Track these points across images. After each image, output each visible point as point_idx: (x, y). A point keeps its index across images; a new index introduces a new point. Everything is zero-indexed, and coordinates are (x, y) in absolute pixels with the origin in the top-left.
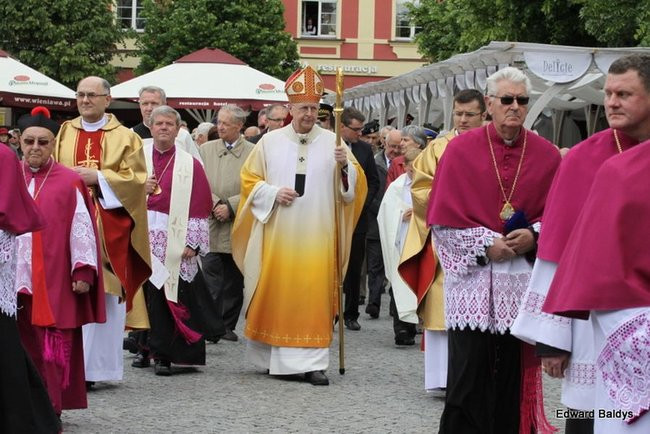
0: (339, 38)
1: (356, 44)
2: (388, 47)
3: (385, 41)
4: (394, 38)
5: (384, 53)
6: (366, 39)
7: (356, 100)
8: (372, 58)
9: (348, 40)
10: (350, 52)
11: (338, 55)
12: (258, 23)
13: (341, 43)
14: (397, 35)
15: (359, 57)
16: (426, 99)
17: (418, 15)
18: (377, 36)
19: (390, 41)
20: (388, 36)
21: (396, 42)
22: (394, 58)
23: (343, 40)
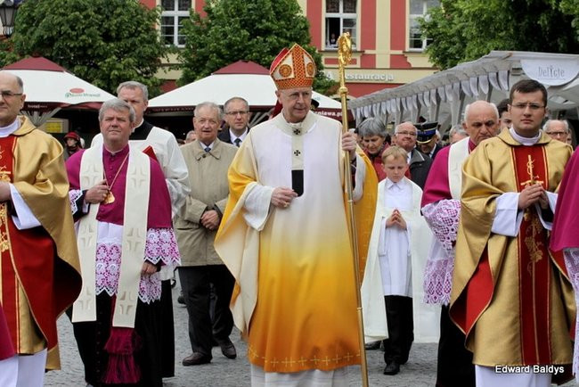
0: (359, 49)
1: (375, 55)
2: (403, 57)
3: (400, 52)
4: (408, 49)
5: (399, 63)
6: (383, 50)
7: (374, 105)
8: (389, 67)
9: (368, 52)
10: (369, 63)
11: (358, 65)
12: (286, 38)
13: (361, 54)
14: (411, 47)
15: (377, 67)
16: (435, 103)
17: (429, 28)
18: (393, 47)
19: (404, 52)
20: (403, 47)
21: (410, 52)
22: (409, 67)
23: (362, 52)
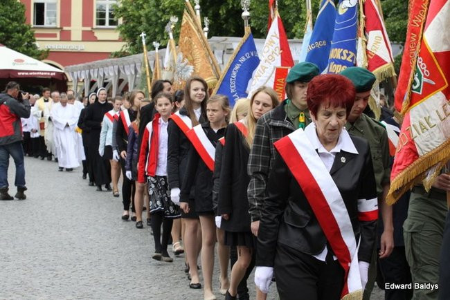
0: (59, 26)
1: (70, 31)
2: (91, 32)
3: (89, 29)
4: (95, 26)
5: (88, 36)
6: (77, 28)
8: (81, 39)
9: (65, 28)
10: (66, 36)
11: (58, 38)
12: (10, 18)
13: (60, 30)
14: (97, 24)
15: (72, 39)
18: (84, 24)
19: (92, 28)
20: (91, 25)
21: (97, 29)
22: (95, 40)
23: (61, 28)
